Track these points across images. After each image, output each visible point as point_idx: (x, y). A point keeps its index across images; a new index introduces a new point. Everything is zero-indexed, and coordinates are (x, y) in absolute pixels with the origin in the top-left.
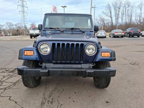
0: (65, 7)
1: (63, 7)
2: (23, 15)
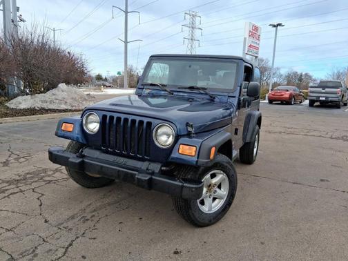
0: (280, 25)
1: (274, 26)
2: (191, 46)
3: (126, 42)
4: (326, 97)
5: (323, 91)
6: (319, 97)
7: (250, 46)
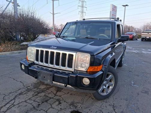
0: (127, 5)
1: (124, 6)
2: (82, 15)
3: (53, 14)
4: (149, 37)
5: (148, 34)
6: (146, 37)
7: (112, 15)
